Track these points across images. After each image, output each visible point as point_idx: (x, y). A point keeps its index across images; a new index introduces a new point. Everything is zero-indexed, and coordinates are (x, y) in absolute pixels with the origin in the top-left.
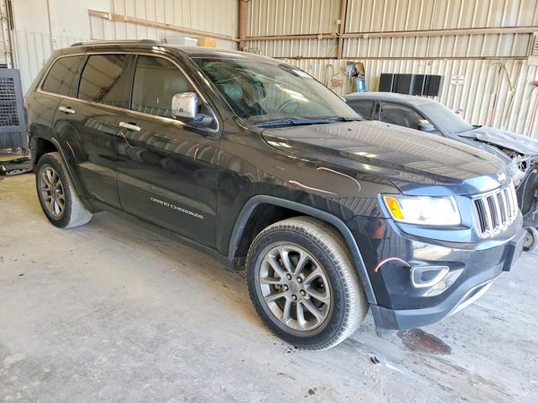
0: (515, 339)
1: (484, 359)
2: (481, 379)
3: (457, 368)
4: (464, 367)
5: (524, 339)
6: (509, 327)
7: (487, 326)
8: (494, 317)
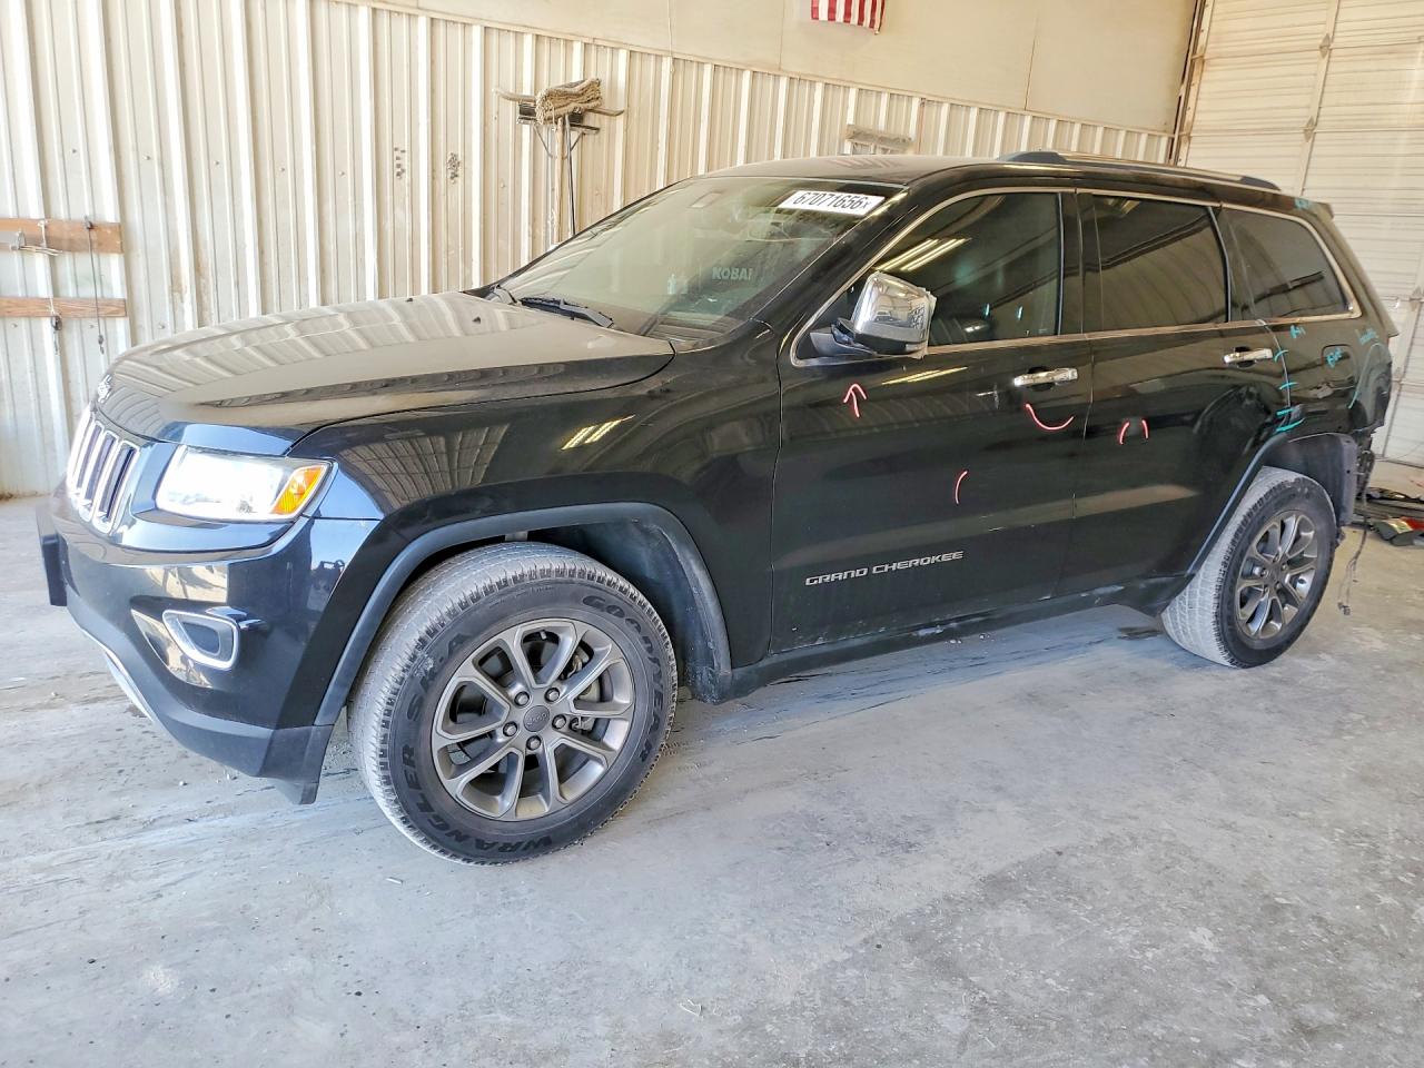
0: (35, 797)
1: (69, 732)
2: (49, 706)
3: (96, 700)
4: (89, 706)
5: (15, 809)
6: (67, 815)
7: (113, 788)
8: (116, 818)
